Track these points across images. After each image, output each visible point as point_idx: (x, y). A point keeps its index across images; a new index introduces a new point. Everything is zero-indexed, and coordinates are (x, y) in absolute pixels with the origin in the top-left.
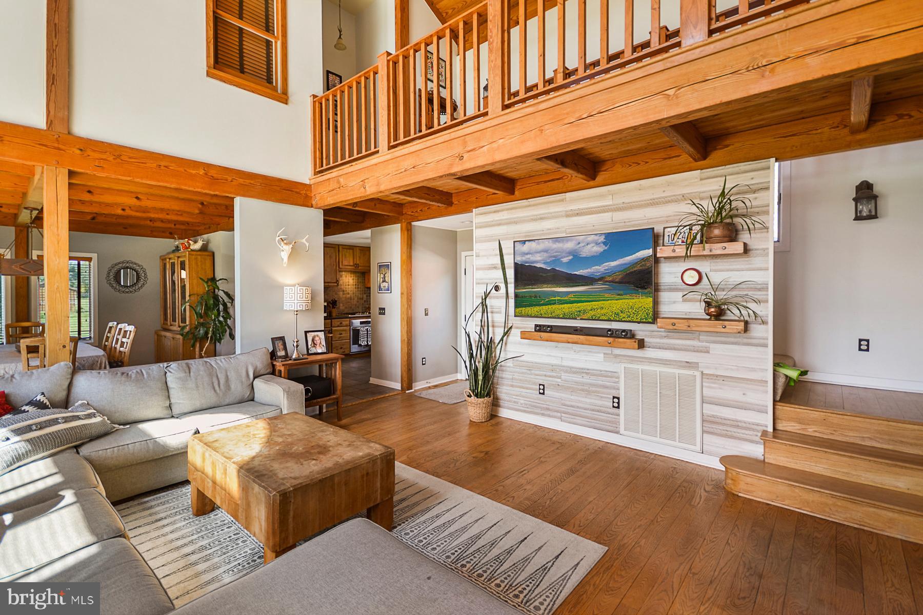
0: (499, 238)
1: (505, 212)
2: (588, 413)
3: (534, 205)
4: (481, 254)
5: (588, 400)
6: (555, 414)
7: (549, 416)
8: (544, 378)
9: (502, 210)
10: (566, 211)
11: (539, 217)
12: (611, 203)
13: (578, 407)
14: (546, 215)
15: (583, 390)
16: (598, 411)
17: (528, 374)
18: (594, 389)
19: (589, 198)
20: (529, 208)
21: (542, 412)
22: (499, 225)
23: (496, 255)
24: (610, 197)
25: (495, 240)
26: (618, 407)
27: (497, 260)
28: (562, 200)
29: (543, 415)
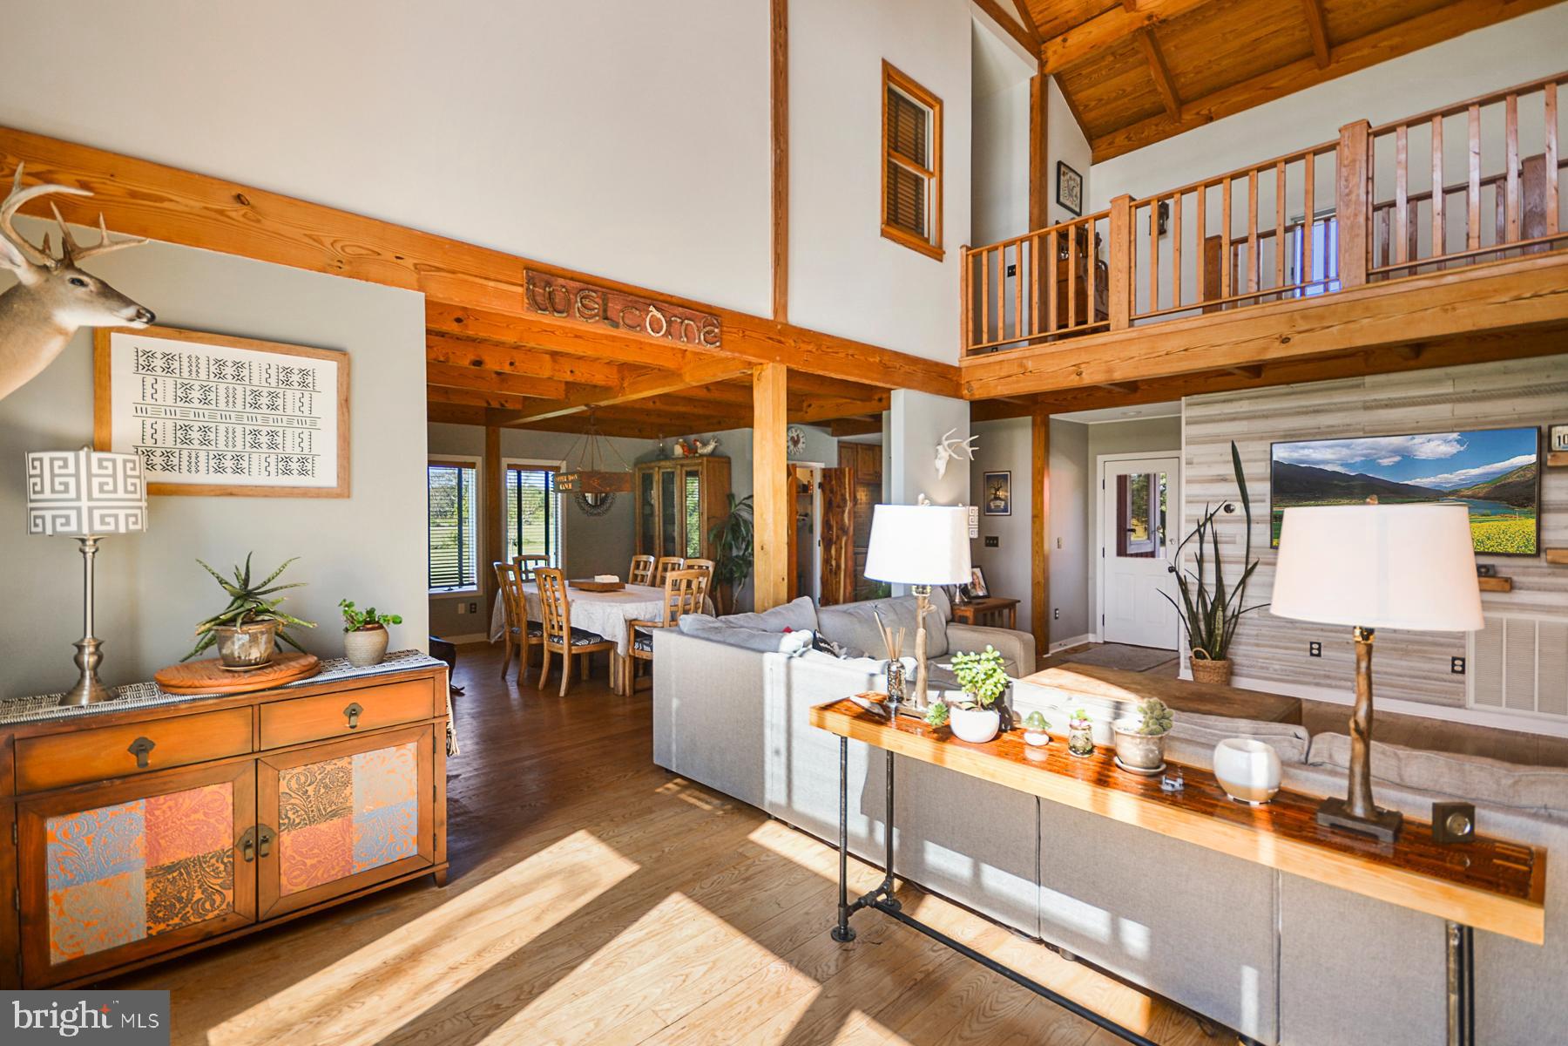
0: (1233, 438)
1: (1246, 402)
2: (1406, 681)
3: (1301, 393)
4: (1195, 461)
5: (1404, 663)
6: (1343, 683)
7: (1330, 686)
8: (1319, 633)
9: (1241, 399)
10: (1365, 402)
11: (1311, 409)
12: (1451, 390)
13: (1386, 673)
14: (1327, 407)
15: (1395, 649)
16: (1425, 678)
17: (1289, 628)
18: (1416, 647)
19: (1410, 383)
20: (1293, 397)
21: (1317, 681)
22: (1234, 419)
23: (1228, 462)
24: (1451, 382)
25: (1225, 441)
26: (1463, 672)
27: (1230, 470)
28: (1358, 386)
29: (1317, 685)
